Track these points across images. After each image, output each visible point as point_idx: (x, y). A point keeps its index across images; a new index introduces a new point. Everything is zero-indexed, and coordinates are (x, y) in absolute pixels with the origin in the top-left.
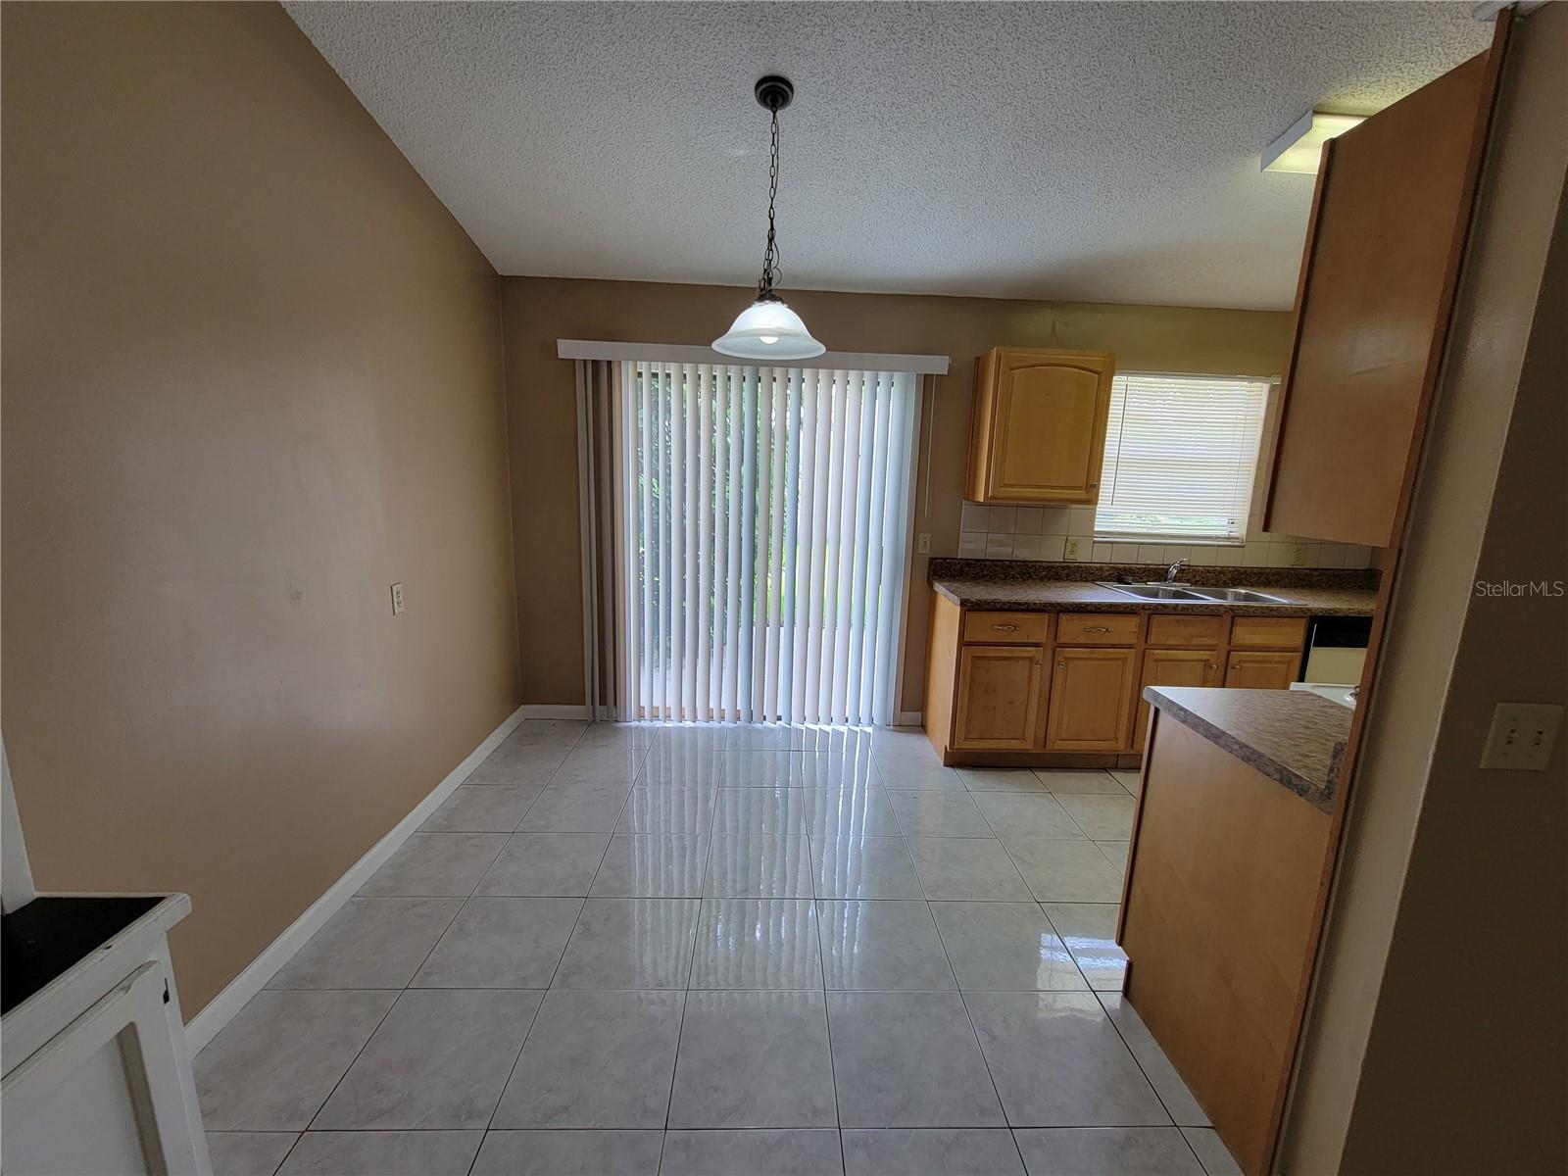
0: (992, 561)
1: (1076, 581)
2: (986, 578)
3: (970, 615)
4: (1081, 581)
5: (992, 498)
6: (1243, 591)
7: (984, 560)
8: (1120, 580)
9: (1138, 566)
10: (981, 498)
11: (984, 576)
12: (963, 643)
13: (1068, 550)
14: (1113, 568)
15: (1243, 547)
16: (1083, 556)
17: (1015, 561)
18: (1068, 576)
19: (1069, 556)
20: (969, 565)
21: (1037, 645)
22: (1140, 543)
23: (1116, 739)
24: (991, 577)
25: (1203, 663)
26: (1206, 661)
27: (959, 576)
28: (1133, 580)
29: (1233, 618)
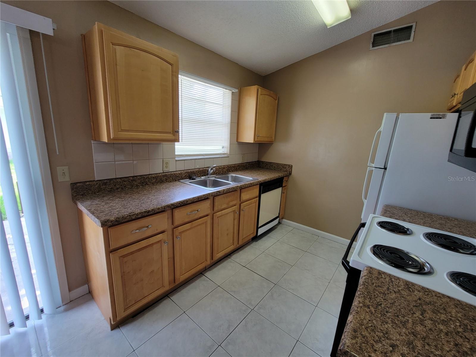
0: (121, 178)
1: (171, 182)
2: (119, 190)
3: (111, 231)
4: (173, 181)
5: (114, 139)
6: (234, 175)
7: (116, 179)
8: (190, 178)
9: (196, 170)
10: (105, 139)
11: (117, 189)
12: (110, 251)
13: (164, 166)
14: (186, 172)
15: (229, 157)
16: (172, 168)
17: (136, 176)
18: (166, 180)
19: (166, 170)
20: (105, 184)
21: (162, 232)
22: (195, 159)
23: (206, 260)
24: (122, 188)
25: (233, 212)
26: (234, 211)
27: (98, 192)
28: (196, 177)
29: (241, 190)
